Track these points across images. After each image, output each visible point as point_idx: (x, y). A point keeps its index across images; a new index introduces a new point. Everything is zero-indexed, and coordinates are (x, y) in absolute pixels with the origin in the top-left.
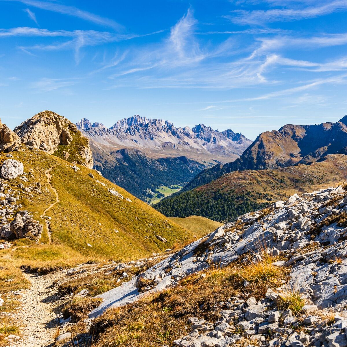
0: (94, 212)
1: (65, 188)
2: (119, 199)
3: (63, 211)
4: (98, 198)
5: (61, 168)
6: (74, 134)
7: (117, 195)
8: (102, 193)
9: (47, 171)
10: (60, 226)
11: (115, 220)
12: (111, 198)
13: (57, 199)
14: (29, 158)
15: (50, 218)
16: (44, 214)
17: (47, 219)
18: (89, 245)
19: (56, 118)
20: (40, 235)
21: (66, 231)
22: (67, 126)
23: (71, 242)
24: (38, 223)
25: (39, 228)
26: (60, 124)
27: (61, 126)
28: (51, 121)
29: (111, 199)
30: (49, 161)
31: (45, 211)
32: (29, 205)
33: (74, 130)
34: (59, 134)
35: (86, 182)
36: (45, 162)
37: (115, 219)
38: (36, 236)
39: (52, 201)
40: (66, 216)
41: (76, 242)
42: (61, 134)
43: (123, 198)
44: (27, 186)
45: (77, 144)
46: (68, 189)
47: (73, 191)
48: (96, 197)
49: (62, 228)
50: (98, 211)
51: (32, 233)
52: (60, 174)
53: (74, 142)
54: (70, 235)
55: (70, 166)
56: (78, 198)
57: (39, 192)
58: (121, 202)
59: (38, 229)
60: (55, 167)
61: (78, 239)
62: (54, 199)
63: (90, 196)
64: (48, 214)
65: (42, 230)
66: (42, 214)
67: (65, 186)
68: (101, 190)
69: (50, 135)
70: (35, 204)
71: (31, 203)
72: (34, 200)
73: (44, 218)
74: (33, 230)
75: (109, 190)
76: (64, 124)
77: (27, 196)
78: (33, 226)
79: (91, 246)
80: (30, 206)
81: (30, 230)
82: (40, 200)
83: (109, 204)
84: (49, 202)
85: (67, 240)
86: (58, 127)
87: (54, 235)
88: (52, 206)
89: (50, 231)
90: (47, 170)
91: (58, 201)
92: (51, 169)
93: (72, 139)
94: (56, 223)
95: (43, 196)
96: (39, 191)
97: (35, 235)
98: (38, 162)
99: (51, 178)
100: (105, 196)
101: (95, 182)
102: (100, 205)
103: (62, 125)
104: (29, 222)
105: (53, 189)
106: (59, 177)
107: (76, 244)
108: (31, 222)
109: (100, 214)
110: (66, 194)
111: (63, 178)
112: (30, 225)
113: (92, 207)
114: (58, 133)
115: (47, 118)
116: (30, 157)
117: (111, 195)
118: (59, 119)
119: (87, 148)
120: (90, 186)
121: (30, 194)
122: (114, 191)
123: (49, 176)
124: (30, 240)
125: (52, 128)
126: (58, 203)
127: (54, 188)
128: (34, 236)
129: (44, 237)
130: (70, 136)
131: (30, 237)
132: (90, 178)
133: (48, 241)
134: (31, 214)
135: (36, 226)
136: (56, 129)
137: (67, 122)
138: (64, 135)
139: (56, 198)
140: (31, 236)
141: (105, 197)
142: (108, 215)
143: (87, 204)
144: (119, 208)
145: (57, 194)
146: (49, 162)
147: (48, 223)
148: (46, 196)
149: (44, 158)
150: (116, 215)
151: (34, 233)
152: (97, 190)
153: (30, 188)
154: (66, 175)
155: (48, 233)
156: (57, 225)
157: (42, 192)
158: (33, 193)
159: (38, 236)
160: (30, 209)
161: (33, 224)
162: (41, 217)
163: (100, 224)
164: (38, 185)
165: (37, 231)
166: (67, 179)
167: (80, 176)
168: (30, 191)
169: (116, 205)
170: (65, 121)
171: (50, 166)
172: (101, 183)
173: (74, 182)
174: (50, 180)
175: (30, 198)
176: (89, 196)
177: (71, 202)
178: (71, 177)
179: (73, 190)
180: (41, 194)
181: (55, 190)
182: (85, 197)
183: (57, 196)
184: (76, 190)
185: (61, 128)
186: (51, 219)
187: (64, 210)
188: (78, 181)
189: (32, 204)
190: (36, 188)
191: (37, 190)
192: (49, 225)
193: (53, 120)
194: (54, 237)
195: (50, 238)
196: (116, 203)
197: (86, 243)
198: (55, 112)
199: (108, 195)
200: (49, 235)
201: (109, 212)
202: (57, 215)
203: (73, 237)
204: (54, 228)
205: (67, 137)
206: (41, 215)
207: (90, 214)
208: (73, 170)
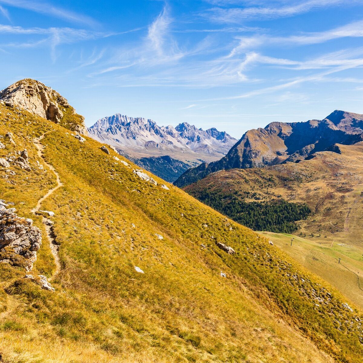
0: (118, 205)
1: (67, 166)
2: (151, 186)
3: (72, 201)
4: (120, 183)
5: (59, 136)
6: (65, 110)
7: (148, 180)
8: (125, 175)
9: (36, 140)
10: (75, 231)
11: (152, 219)
12: (140, 183)
13: (58, 181)
14: (7, 118)
15: (51, 213)
16: (39, 206)
17: (47, 216)
18: (138, 270)
19: (41, 89)
20: (35, 252)
21: (88, 241)
22: (55, 100)
23: (103, 266)
24: (29, 224)
25: (32, 237)
26: (46, 95)
27: (47, 98)
28: (35, 91)
29: (139, 185)
30: (38, 124)
31: (40, 201)
32: (7, 190)
33: (65, 105)
34: (45, 109)
35: (99, 159)
36: (32, 126)
37: (151, 216)
38: (27, 257)
39: (49, 184)
40: (79, 211)
41: (113, 265)
42: (48, 109)
43: (156, 185)
44: (3, 156)
45: (68, 122)
46: (72, 168)
47: (82, 172)
48: (116, 181)
49: (79, 236)
50: (124, 205)
51: (15, 250)
52: (58, 145)
53: (64, 119)
54: (98, 250)
55: (72, 135)
56: (90, 183)
57: (26, 167)
58: (155, 190)
59: (31, 240)
60: (48, 134)
61: (115, 257)
62: (53, 181)
63: (108, 179)
64: (47, 207)
65: (40, 241)
66: (35, 207)
67: (68, 164)
68: (123, 171)
69: (34, 109)
70: (19, 188)
71: (11, 186)
72: (17, 181)
73: (40, 214)
74: (18, 242)
75: (135, 171)
76: (51, 97)
77: (4, 173)
78: (18, 230)
79: (142, 272)
80: (9, 192)
81: (10, 241)
82: (28, 181)
83: (139, 193)
84: (45, 186)
85: (93, 261)
86: (43, 99)
87: (65, 250)
88: (50, 192)
89: (54, 242)
90: (36, 138)
91: (60, 185)
92: (42, 137)
93: (62, 115)
94: (65, 224)
95: (32, 175)
96: (25, 165)
97: (23, 253)
98: (21, 125)
99: (43, 150)
100: (130, 180)
101: (112, 159)
102: (125, 193)
103: (49, 97)
104: (8, 223)
105: (48, 165)
106: (56, 149)
107: (113, 270)
108: (12, 223)
109: (128, 209)
110: (70, 176)
111: (63, 151)
112: (11, 230)
113: (114, 197)
114: (44, 107)
115: (29, 87)
116: (8, 116)
117: (139, 179)
118: (45, 89)
119: (82, 128)
120: (106, 165)
121: (9, 171)
122: (143, 174)
123: (39, 147)
124: (12, 268)
125: (36, 100)
126: (62, 188)
127: (51, 164)
128: (20, 258)
129: (43, 257)
130: (60, 112)
131: (11, 259)
132: (104, 154)
133: (54, 266)
134: (11, 206)
135: (25, 232)
136: (40, 102)
137: (55, 94)
138: (52, 110)
139: (56, 179)
140: (14, 255)
141: (130, 182)
142: (140, 210)
143: (105, 191)
144: (154, 199)
145: (57, 174)
146: (38, 126)
147: (49, 224)
148: (38, 174)
149: (31, 120)
150: (151, 210)
151: (20, 248)
152: (117, 171)
153: (8, 161)
154: (67, 146)
155: (52, 246)
156: (69, 229)
157: (32, 168)
158: (13, 168)
159: (31, 255)
160: (8, 196)
161: (18, 226)
162: (33, 211)
163: (134, 226)
164: (23, 154)
165: (28, 243)
166: (69, 153)
167: (90, 150)
168: (8, 165)
169: (149, 194)
170: (53, 94)
171: (40, 133)
172: (122, 161)
173: (80, 157)
174: (42, 152)
175: (9, 177)
176: (106, 180)
177: (82, 189)
178: (75, 150)
179: (81, 170)
180: (29, 171)
181: (51, 168)
182: (100, 182)
183: (58, 177)
184: (84, 170)
185: (48, 101)
186: (54, 216)
187: (74, 200)
188: (86, 156)
189: (13, 188)
190: (19, 159)
191: (22, 163)
192: (51, 229)
193: (37, 91)
194: (65, 255)
195: (57, 259)
196: (147, 192)
197: (131, 265)
198: (39, 81)
199: (134, 179)
200: (53, 250)
201: (140, 205)
202: (63, 209)
203: (105, 253)
204: (62, 235)
205: (56, 113)
206: (32, 208)
207: (115, 209)
208: (77, 141)
